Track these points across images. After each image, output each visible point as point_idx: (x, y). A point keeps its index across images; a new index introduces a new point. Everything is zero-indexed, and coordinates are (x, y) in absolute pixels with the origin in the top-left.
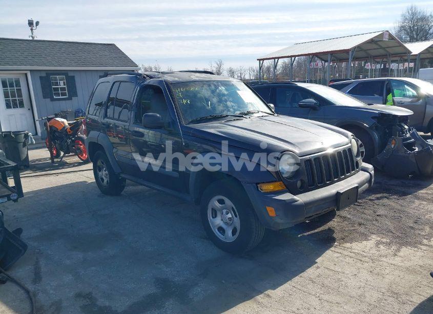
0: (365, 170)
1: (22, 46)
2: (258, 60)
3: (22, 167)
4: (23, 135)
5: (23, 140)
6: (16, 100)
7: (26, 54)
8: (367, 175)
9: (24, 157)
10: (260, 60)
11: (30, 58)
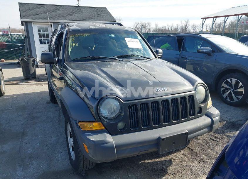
0: (209, 115)
1: (52, 8)
2: (202, 18)
3: (31, 78)
4: (32, 60)
5: (32, 63)
6: (42, 39)
7: (53, 13)
8: (209, 120)
9: (32, 72)
10: (203, 18)
11: (54, 15)
